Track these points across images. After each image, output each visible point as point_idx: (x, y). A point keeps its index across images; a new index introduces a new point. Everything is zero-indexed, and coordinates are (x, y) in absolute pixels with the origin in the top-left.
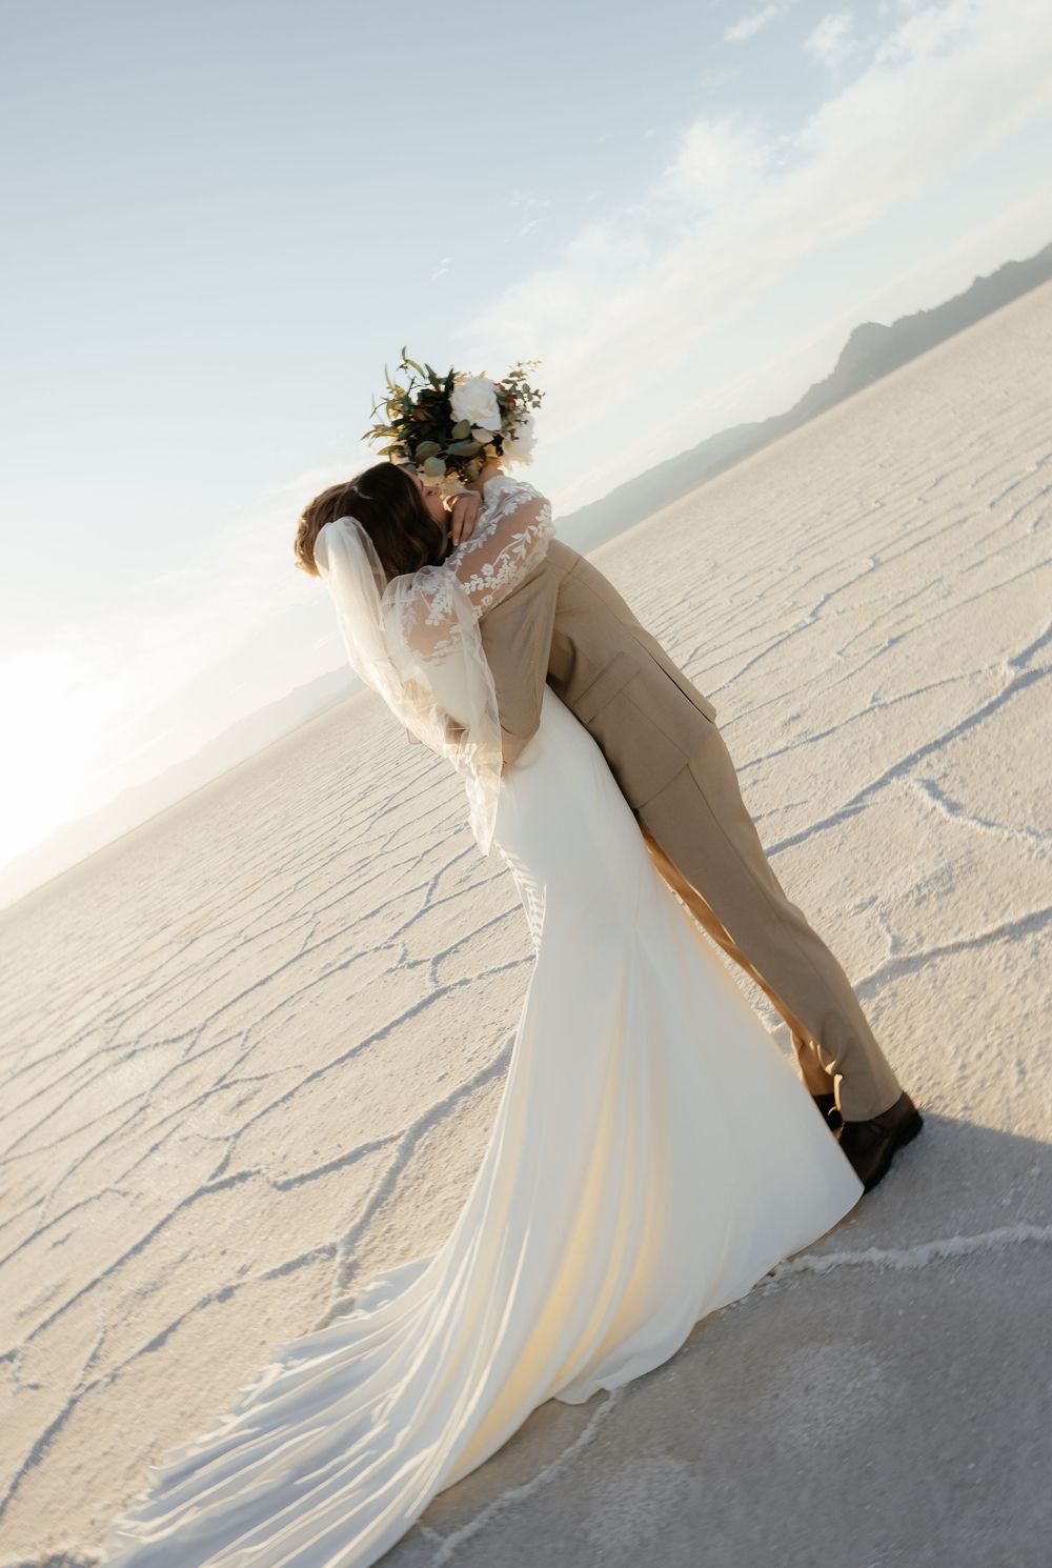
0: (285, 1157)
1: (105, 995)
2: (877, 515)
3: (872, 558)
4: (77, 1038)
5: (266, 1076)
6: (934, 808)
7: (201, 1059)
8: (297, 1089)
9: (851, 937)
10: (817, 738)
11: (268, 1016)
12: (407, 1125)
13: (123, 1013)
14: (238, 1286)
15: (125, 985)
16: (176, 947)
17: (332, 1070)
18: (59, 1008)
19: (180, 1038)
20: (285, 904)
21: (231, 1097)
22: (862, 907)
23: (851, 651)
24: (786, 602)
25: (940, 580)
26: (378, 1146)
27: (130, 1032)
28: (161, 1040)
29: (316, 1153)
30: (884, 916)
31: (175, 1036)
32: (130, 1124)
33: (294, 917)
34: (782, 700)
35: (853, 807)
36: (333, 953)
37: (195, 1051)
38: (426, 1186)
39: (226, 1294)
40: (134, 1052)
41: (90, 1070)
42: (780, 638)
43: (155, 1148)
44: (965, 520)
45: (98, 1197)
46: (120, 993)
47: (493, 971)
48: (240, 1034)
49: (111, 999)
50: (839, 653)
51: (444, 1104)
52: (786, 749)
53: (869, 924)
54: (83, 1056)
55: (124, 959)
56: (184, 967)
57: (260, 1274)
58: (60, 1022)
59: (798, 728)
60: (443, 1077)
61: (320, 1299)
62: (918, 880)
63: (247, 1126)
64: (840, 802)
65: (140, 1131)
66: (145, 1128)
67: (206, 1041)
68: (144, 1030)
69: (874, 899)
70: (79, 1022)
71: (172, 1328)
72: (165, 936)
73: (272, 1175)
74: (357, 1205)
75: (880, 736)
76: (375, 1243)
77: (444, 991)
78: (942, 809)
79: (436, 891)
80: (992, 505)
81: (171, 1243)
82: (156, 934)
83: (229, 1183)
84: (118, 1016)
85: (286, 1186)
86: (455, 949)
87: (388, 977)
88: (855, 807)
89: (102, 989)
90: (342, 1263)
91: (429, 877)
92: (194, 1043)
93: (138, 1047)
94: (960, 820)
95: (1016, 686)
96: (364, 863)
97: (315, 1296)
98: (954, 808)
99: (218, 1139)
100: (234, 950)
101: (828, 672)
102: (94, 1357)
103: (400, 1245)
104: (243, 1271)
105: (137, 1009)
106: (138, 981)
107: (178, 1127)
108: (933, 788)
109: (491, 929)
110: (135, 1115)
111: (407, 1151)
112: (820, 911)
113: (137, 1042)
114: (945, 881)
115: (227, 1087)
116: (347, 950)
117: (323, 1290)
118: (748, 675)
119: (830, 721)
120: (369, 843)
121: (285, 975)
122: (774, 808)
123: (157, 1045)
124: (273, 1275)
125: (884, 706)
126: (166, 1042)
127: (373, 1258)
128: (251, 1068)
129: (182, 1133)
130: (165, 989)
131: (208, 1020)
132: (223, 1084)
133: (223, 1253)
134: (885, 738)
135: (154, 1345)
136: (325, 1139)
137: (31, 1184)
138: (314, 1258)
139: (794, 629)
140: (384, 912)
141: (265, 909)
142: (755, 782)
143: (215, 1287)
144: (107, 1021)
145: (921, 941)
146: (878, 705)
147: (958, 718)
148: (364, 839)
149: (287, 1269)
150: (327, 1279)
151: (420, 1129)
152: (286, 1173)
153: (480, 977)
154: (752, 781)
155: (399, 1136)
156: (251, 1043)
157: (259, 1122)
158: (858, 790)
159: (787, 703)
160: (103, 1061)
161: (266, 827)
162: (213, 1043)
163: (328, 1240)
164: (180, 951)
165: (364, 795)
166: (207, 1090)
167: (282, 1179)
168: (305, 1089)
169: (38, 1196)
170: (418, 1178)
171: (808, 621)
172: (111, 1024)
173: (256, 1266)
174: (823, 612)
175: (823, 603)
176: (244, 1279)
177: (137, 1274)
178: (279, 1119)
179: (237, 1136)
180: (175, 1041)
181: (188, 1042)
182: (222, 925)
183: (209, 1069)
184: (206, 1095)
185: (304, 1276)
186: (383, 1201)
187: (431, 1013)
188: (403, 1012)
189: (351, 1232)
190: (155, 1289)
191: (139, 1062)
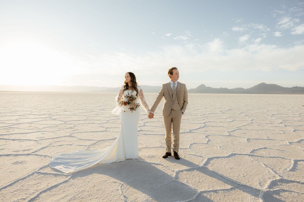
0: (81, 137)
5: (78, 129)
8: (83, 132)
11: (79, 124)
17: (89, 132)
21: (73, 130)
26: (94, 140)
27: (54, 117)
29: (85, 138)
32: (55, 127)
33: (85, 116)
36: (91, 122)
38: (100, 145)
39: (71, 145)
45: (49, 132)
47: (114, 132)
48: (74, 124)
57: (76, 145)
66: (57, 128)
67: (68, 123)
68: (57, 118)
71: (63, 145)
73: (78, 138)
77: (107, 131)
81: (62, 139)
83: (72, 137)
84: (52, 115)
86: (110, 128)
87: (99, 127)
91: (108, 120)
93: (55, 119)
96: (98, 114)
99: (70, 132)
102: (50, 144)
105: (55, 115)
107: (63, 129)
109: (115, 128)
111: (98, 142)
116: (93, 122)
120: (99, 112)
121: (82, 121)
123: (59, 120)
124: (78, 145)
128: (75, 128)
130: (60, 115)
132: (71, 128)
133: (70, 142)
135: (59, 146)
141: (79, 113)
144: (49, 115)
153: (112, 131)
155: (97, 140)
156: (76, 126)
157: (77, 133)
160: (49, 119)
165: (99, 106)
167: (80, 139)
169: (38, 128)
176: (73, 144)
177: (57, 140)
178: (80, 134)
179: (73, 133)
180: (62, 121)
181: (65, 122)
182: (71, 112)
183: (69, 126)
184: (68, 128)
185: (82, 146)
186: (94, 144)
187: (104, 132)
188: (100, 131)
189: (89, 145)
190: (60, 142)
191: (56, 121)
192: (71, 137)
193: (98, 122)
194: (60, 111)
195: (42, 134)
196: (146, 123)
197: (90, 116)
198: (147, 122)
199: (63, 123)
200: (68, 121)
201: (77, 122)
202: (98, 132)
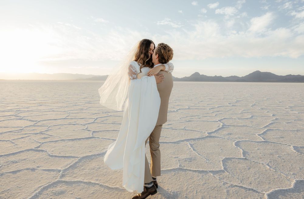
0: (53, 151)
1: (17, 106)
2: (190, 101)
3: (189, 107)
4: (8, 111)
5: (52, 136)
7: (37, 127)
8: (58, 140)
9: (172, 161)
10: (173, 129)
11: (55, 125)
12: (81, 156)
13: (21, 111)
14: (36, 169)
15: (22, 106)
17: (67, 141)
19: (34, 121)
20: (63, 108)
21: (43, 136)
22: (175, 158)
23: (182, 119)
24: (173, 107)
25: (199, 116)
26: (74, 157)
27: (22, 115)
29: (60, 153)
30: (179, 161)
31: (33, 120)
32: (18, 131)
33: (65, 111)
37: (36, 125)
38: (82, 168)
39: (33, 170)
40: (22, 119)
41: (10, 118)
43: (22, 138)
44: (205, 109)
45: (6, 141)
46: (20, 107)
47: (105, 138)
48: (48, 126)
49: (18, 107)
50: (180, 118)
51: (90, 156)
52: (168, 128)
53: (176, 161)
54: (9, 115)
56: (37, 109)
57: (42, 169)
59: (170, 126)
60: (90, 151)
61: (55, 178)
62: (186, 158)
63: (45, 142)
64: (175, 140)
65: (19, 133)
66: (21, 133)
67: (39, 124)
68: (25, 116)
69: (178, 157)
70: (9, 108)
71: (19, 171)
72: (35, 102)
73: (49, 153)
74: (67, 165)
75: (184, 134)
77: (94, 137)
78: (192, 149)
79: (96, 121)
80: (209, 109)
81: (23, 156)
83: (39, 151)
85: (52, 156)
86: (98, 132)
87: (83, 130)
88: (178, 142)
90: (61, 174)
91: (96, 118)
92: (36, 123)
93: (23, 118)
94: (195, 152)
95: (207, 137)
96: (82, 109)
98: (194, 150)
99: (38, 142)
100: (50, 111)
101: (177, 120)
103: (74, 175)
104: (38, 167)
105: (24, 112)
106: (26, 107)
107: (29, 136)
108: (191, 145)
109: (106, 132)
110: (19, 130)
111: (80, 160)
112: (168, 155)
113: (23, 117)
114: (190, 160)
115: (43, 134)
116: (75, 122)
117: (56, 177)
119: (176, 128)
120: (84, 107)
121: (60, 120)
122: (164, 136)
123: (27, 120)
124: (44, 170)
125: (185, 130)
126: (30, 120)
127: (68, 175)
128: (48, 133)
129: (29, 137)
130: (32, 111)
132: (41, 133)
134: (185, 134)
138: (55, 171)
139: (173, 111)
140: (85, 119)
141: (58, 107)
143: (31, 167)
144: (16, 111)
145: (184, 167)
146: (184, 129)
147: (197, 137)
148: (83, 105)
149: (49, 170)
150: (57, 175)
151: (83, 158)
153: (102, 138)
155: (79, 157)
156: (50, 129)
157: (48, 143)
159: (169, 121)
160: (13, 117)
161: (62, 94)
162: (41, 125)
163: (59, 169)
164: (37, 106)
165: (85, 98)
166: (38, 132)
167: (51, 154)
168: (60, 141)
170: (81, 166)
171: (176, 111)
172: (17, 112)
173: (42, 167)
174: (179, 111)
175: (179, 110)
176: (38, 168)
177: (12, 158)
178: (53, 144)
179: (43, 143)
180: (32, 121)
181: (35, 122)
182: (48, 106)
183: (39, 129)
184: (37, 133)
185: (52, 173)
186: (73, 167)
187: (90, 140)
188: (85, 137)
189: (64, 169)
190: (16, 162)
191: (22, 121)
192: (37, 151)
193: (82, 122)
194: (34, 105)
197: (72, 112)
199: (32, 123)
200: (39, 121)
201: (52, 123)
202: (82, 139)
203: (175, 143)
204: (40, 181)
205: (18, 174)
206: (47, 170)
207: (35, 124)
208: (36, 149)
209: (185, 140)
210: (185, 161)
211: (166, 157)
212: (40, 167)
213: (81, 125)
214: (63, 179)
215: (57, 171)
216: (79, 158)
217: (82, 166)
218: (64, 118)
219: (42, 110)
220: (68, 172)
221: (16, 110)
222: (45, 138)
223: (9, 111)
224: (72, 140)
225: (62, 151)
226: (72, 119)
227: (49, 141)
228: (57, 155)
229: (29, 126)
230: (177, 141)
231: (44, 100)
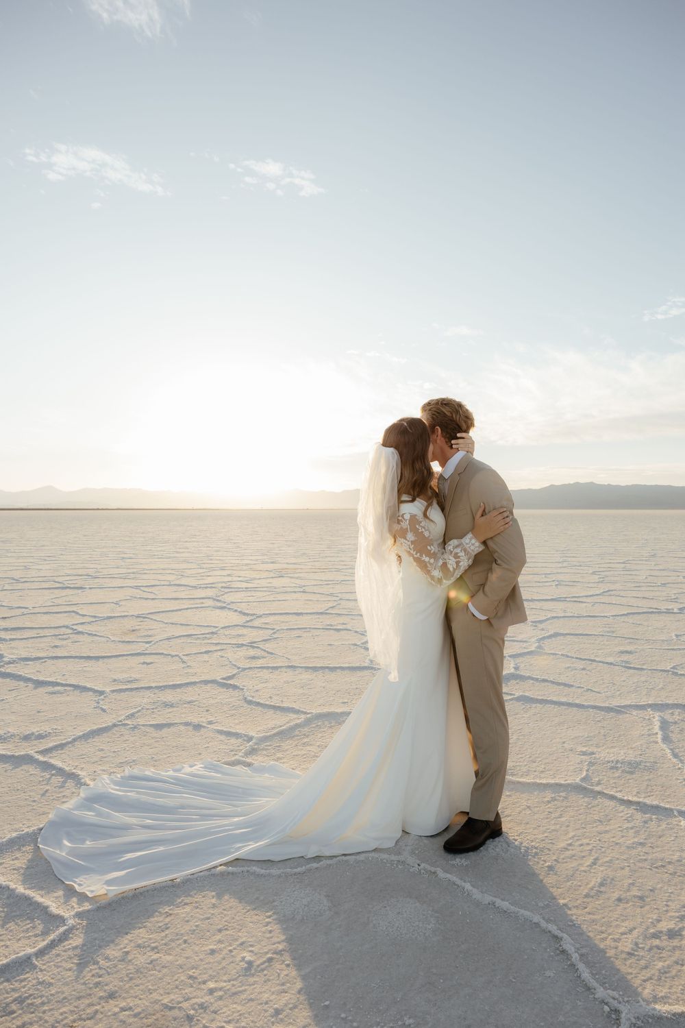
0: (257, 691)
1: (229, 575)
4: (205, 586)
5: (272, 653)
6: (657, 733)
8: (281, 667)
9: (568, 763)
10: (630, 668)
12: (316, 711)
13: (231, 588)
14: (204, 727)
16: (272, 575)
18: (206, 569)
21: (252, 652)
22: (584, 753)
24: (673, 595)
27: (228, 598)
28: (239, 610)
29: (271, 698)
30: (591, 764)
32: (204, 636)
33: (331, 595)
34: (629, 641)
35: (619, 709)
36: (335, 622)
37: (249, 624)
39: (198, 727)
40: (224, 608)
41: (202, 603)
42: (654, 610)
43: (207, 652)
45: (173, 656)
46: (235, 579)
48: (273, 629)
49: (230, 579)
50: (677, 636)
51: (337, 713)
52: (611, 664)
55: (247, 565)
56: (269, 585)
57: (216, 728)
58: (202, 574)
59: (625, 657)
60: (345, 703)
61: (233, 753)
62: (620, 759)
63: (250, 668)
64: (615, 703)
66: (209, 641)
67: (257, 623)
69: (593, 753)
70: (210, 580)
71: (169, 725)
72: (271, 567)
73: (247, 694)
74: (273, 728)
76: (270, 748)
77: (372, 668)
81: (190, 694)
82: (267, 563)
84: (228, 588)
85: (250, 702)
87: (352, 647)
88: (619, 710)
89: (229, 572)
90: (250, 746)
92: (251, 620)
94: (664, 746)
97: (232, 751)
100: (295, 592)
101: (663, 641)
102: (132, 715)
103: (279, 755)
104: (210, 723)
105: (238, 590)
106: (246, 579)
107: (222, 650)
108: (664, 725)
110: (208, 634)
111: (308, 722)
112: (564, 743)
113: (229, 604)
114: (633, 767)
115: (253, 647)
116: (344, 624)
118: (623, 619)
119: (644, 664)
121: (309, 617)
122: (582, 686)
123: (236, 611)
124: (221, 732)
125: (676, 674)
126: (240, 612)
127: (265, 752)
128: (268, 646)
130: (255, 589)
131: (264, 614)
132: (252, 645)
133: (207, 711)
136: (278, 695)
137: (150, 633)
138: (241, 737)
139: (665, 611)
141: (321, 583)
142: (584, 669)
143: (196, 721)
144: (222, 587)
145: (599, 783)
149: (228, 734)
150: (241, 748)
151: (320, 716)
152: (253, 697)
154: (582, 667)
155: (309, 714)
156: (275, 636)
157: (257, 670)
158: (628, 703)
159: (630, 643)
162: (260, 626)
163: (252, 734)
164: (272, 578)
166: (244, 643)
168: (284, 670)
170: (304, 735)
171: (676, 610)
172: (222, 590)
173: (216, 724)
176: (209, 726)
177: (168, 696)
178: (265, 674)
181: (248, 618)
183: (251, 635)
184: (243, 645)
185: (233, 740)
186: (284, 734)
187: (359, 673)
188: (347, 665)
189: (263, 737)
190: (172, 706)
191: (224, 613)
195: (144, 663)
196: (550, 637)
198: (556, 635)
199: (241, 620)
201: (287, 622)
202: (338, 670)
203: (609, 710)
204: (200, 754)
205: (165, 730)
206: (225, 732)
207: (248, 621)
208: (224, 681)
209: (650, 706)
210: (612, 768)
211: (555, 748)
212: (215, 723)
213: (356, 632)
214: (249, 760)
215: (245, 738)
216: (308, 716)
217: (308, 736)
218: (321, 611)
219: (279, 588)
220: (268, 744)
221: (224, 585)
222: (254, 658)
223: (206, 588)
224: (315, 669)
225: (278, 692)
226: (339, 614)
227: (259, 666)
228: (262, 702)
229: (232, 626)
230: (618, 706)
231: (294, 564)
